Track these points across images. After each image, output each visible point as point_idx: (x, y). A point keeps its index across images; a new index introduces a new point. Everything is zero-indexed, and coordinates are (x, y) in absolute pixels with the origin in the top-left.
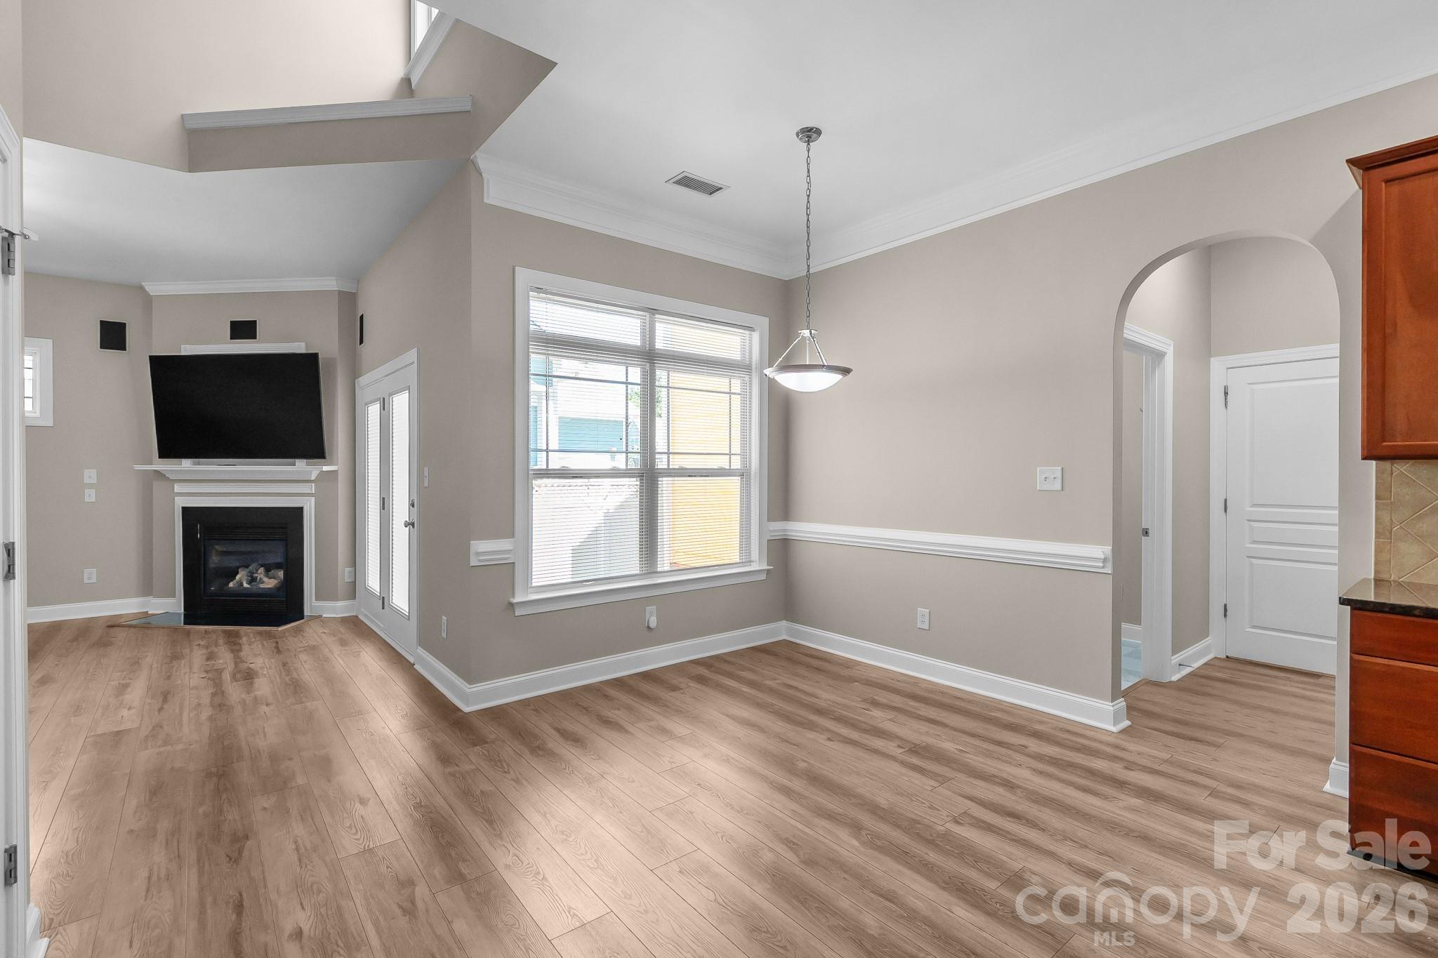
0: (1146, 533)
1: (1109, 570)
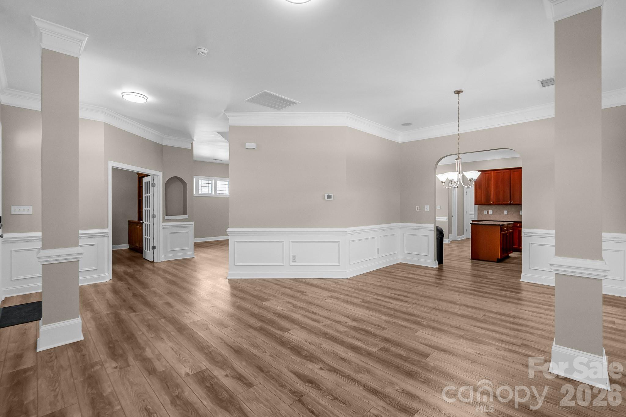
0: (453, 216)
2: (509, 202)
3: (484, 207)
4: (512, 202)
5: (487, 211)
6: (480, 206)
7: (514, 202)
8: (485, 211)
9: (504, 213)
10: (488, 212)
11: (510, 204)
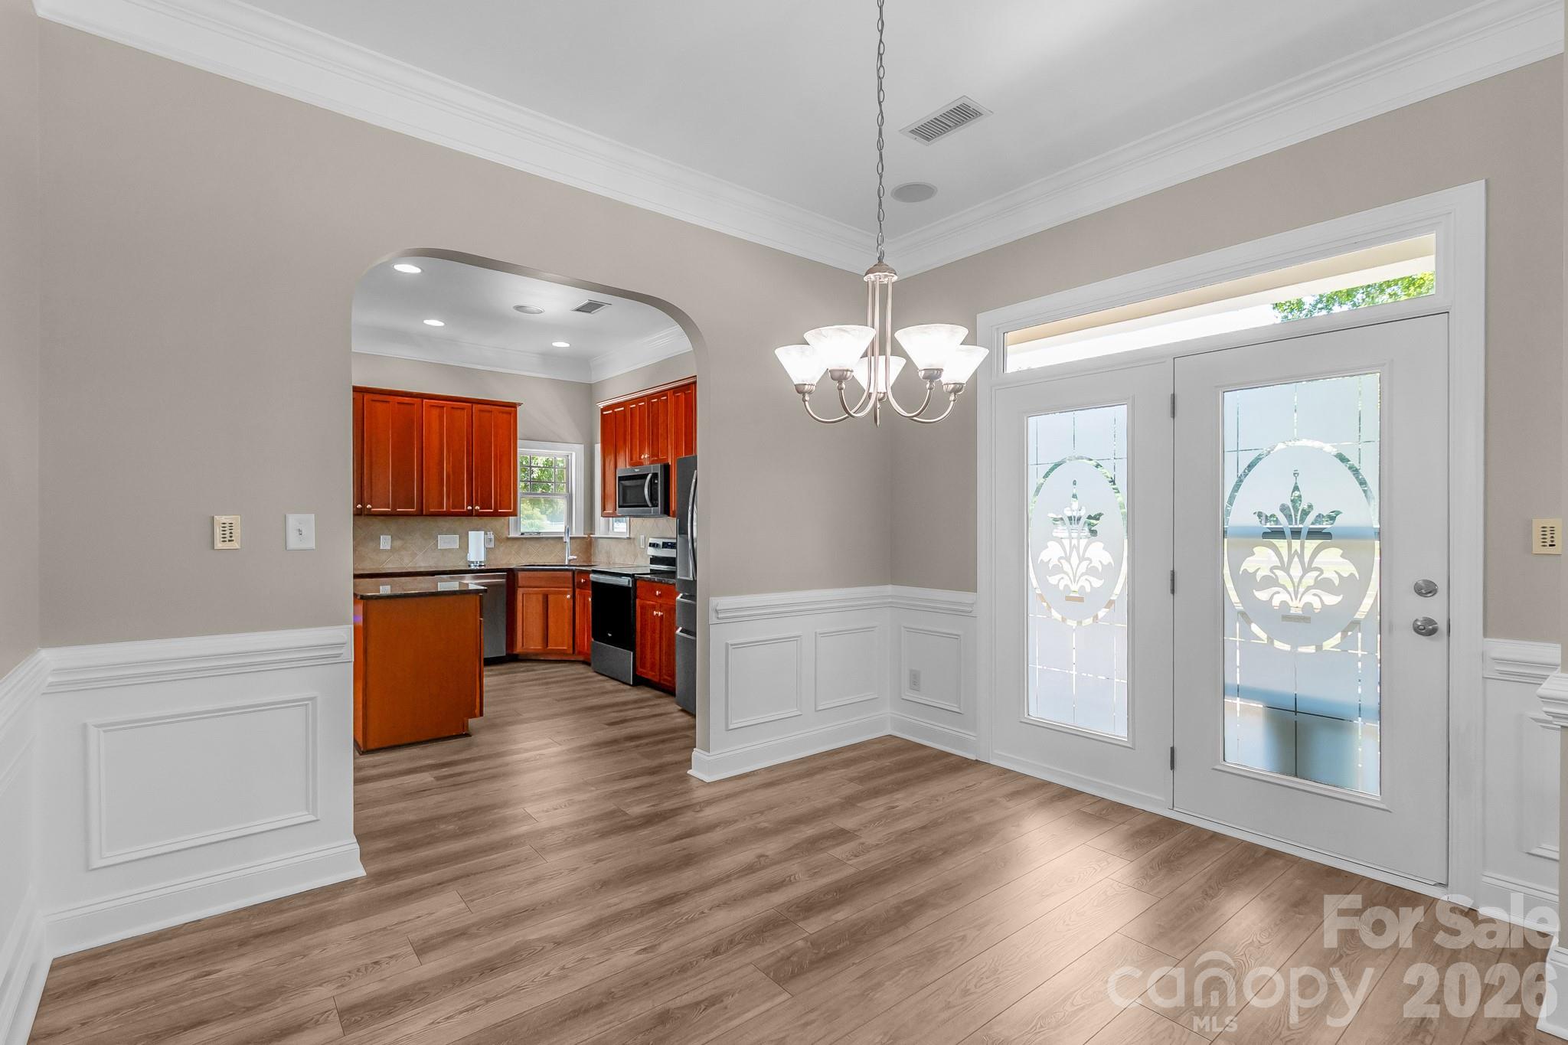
4: (367, 506)
7: (372, 506)
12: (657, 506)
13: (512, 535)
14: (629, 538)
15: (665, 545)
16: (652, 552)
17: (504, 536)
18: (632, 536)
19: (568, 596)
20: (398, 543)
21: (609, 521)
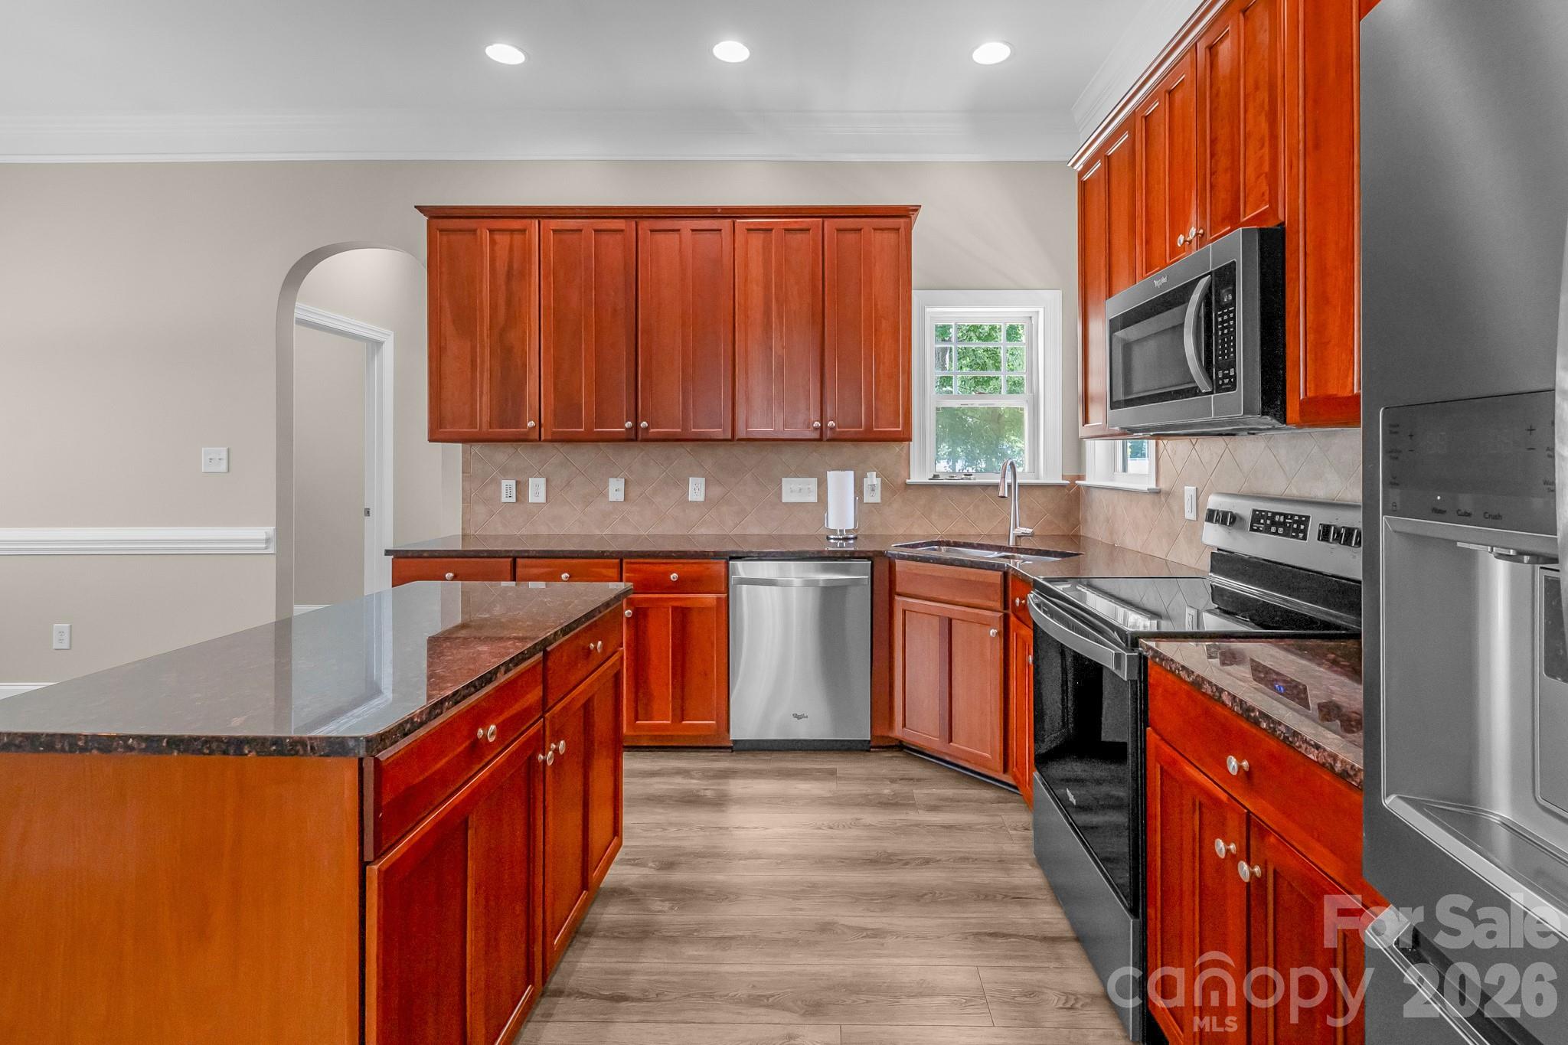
0: (367, 512)
1: (272, 551)
2: (628, 424)
3: (501, 454)
4: (644, 424)
5: (513, 483)
6: (476, 448)
7: (651, 425)
8: (504, 483)
9: (606, 496)
10: (521, 489)
11: (634, 437)
12: (1233, 386)
13: (916, 478)
14: (1157, 492)
15: (1263, 522)
16: (1215, 536)
17: (900, 481)
18: (1163, 486)
19: (993, 632)
20: (717, 491)
21: (1115, 448)
